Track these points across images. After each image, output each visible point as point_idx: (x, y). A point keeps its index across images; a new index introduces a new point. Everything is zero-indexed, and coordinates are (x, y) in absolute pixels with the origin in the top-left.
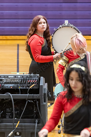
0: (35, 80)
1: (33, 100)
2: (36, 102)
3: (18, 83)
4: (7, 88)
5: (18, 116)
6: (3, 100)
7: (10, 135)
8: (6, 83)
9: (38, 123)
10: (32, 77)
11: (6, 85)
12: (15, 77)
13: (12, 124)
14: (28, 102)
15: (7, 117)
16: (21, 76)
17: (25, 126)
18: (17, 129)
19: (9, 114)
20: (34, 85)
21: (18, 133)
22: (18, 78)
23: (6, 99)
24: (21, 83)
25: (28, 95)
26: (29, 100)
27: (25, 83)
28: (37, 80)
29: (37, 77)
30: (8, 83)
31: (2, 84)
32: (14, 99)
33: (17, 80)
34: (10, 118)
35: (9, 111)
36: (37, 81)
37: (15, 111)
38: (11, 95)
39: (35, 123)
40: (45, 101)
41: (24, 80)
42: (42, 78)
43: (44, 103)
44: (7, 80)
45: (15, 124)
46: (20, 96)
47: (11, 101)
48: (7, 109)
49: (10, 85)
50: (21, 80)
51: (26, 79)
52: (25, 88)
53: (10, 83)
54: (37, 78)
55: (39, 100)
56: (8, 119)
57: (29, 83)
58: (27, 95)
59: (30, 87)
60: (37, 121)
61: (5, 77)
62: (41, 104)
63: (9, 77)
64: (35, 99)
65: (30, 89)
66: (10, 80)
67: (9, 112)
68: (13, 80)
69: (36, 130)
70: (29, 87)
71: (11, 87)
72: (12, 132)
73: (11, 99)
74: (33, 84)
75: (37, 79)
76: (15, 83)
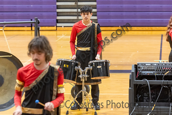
2: (170, 87)
3: (154, 70)
4: (144, 74)
5: (154, 100)
6: (141, 85)
8: (143, 70)
10: (167, 65)
11: (143, 72)
12: (152, 65)
14: (163, 87)
15: (144, 101)
16: (157, 64)
17: (160, 109)
18: (153, 111)
19: (147, 98)
20: (168, 72)
22: (154, 65)
23: (144, 85)
24: (157, 70)
25: (163, 82)
26: (164, 85)
27: (161, 70)
28: (171, 68)
30: (145, 70)
31: (140, 71)
32: (150, 85)
33: (153, 67)
34: (147, 101)
35: (146, 95)
37: (151, 95)
38: (148, 81)
39: (170, 106)
41: (159, 67)
44: (144, 67)
45: (151, 107)
46: (156, 82)
47: (148, 86)
49: (147, 72)
50: (157, 67)
51: (162, 67)
52: (160, 75)
53: (147, 70)
54: (171, 66)
57: (164, 70)
59: (165, 74)
60: (171, 104)
61: (142, 64)
63: (146, 64)
64: (169, 85)
65: (165, 76)
66: (147, 67)
68: (150, 67)
69: (170, 112)
72: (148, 114)
73: (148, 84)
76: (152, 70)
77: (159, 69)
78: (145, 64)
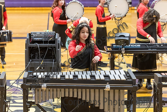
0: (53, 35)
1: (51, 47)
2: (53, 49)
3: (42, 37)
4: (35, 40)
5: (42, 57)
6: (33, 47)
7: (37, 69)
9: (55, 62)
10: (51, 34)
11: (35, 38)
12: (41, 33)
13: (39, 62)
15: (36, 58)
16: (44, 33)
17: (47, 63)
18: (42, 65)
19: (37, 56)
21: (42, 68)
23: (35, 47)
24: (44, 37)
26: (49, 47)
27: (47, 37)
30: (36, 37)
31: (32, 38)
32: (39, 47)
33: (41, 35)
34: (38, 58)
37: (40, 54)
38: (38, 44)
40: (59, 48)
41: (46, 35)
42: (57, 34)
43: (58, 50)
44: (35, 35)
45: (40, 62)
46: (43, 45)
48: (36, 53)
50: (44, 35)
51: (47, 35)
52: (46, 40)
53: (38, 37)
55: (55, 47)
56: (36, 59)
57: (49, 37)
58: (48, 44)
60: (54, 60)
61: (34, 33)
64: (53, 47)
65: (50, 41)
66: (37, 35)
67: (37, 55)
68: (39, 35)
69: (53, 66)
70: (49, 39)
71: (38, 39)
72: (39, 67)
74: (51, 37)
76: (40, 37)
77: (46, 36)
78: (36, 33)
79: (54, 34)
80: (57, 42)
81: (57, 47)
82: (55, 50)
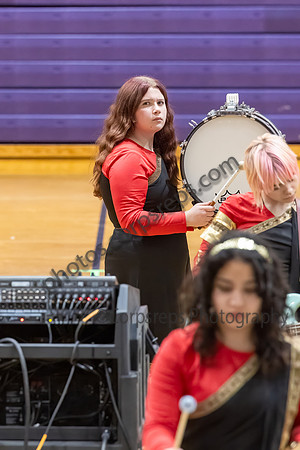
1: (95, 362)
2: (103, 369)
3: (42, 306)
5: (42, 417)
8: (3, 306)
9: (111, 441)
10: (91, 287)
11: (4, 313)
12: (35, 286)
13: (21, 443)
14: (77, 368)
15: (9, 421)
16: (54, 281)
19: (17, 409)
20: (96, 311)
22: (44, 287)
24: (54, 305)
25: (78, 348)
26: (82, 361)
27: (68, 306)
28: (107, 296)
29: (110, 286)
30: (11, 306)
33: (40, 294)
34: (18, 423)
35: (14, 400)
36: (110, 298)
37: (31, 399)
38: (19, 346)
39: (101, 440)
41: (63, 295)
42: (124, 287)
43: (133, 375)
44: (6, 294)
45: (31, 444)
46: (48, 348)
47: (20, 364)
48: (9, 394)
49: (19, 312)
50: (56, 294)
51: (72, 294)
52: (66, 322)
54: (108, 290)
55: (112, 363)
56: (10, 426)
57: (82, 305)
58: (74, 345)
59: (85, 320)
60: (106, 434)
62: (121, 377)
63: (14, 284)
64: (100, 361)
65: (85, 327)
66: (17, 295)
67: (16, 404)
68: (28, 294)
70: (80, 317)
71: (20, 318)
73: (19, 359)
74: (94, 308)
75: (110, 293)
76: (35, 306)
77: (63, 299)
78: (9, 282)
79: (112, 289)
80: (124, 334)
81: (124, 361)
82: (114, 375)
